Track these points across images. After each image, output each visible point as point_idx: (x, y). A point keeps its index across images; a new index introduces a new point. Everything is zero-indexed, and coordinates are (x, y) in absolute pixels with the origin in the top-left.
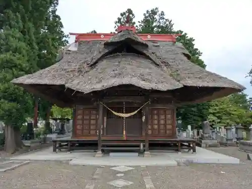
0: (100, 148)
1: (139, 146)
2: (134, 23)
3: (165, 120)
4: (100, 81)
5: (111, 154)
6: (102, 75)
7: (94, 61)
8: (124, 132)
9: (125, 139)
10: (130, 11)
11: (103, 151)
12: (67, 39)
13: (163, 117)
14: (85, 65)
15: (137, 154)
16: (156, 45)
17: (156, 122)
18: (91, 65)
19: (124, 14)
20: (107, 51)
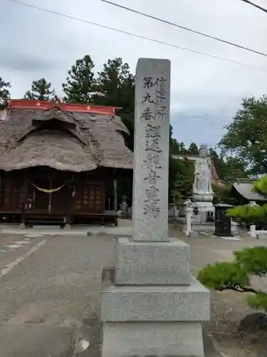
0: (23, 221)
1: (63, 220)
2: (93, 75)
3: (95, 195)
4: (21, 160)
5: (34, 226)
6: (24, 154)
7: (22, 136)
8: (50, 206)
9: (50, 213)
10: (88, 59)
11: (26, 224)
12: (7, 88)
13: (93, 193)
14: (13, 140)
15: (59, 227)
16: (93, 118)
17: (86, 197)
18: (19, 141)
19: (81, 61)
20: (34, 128)
